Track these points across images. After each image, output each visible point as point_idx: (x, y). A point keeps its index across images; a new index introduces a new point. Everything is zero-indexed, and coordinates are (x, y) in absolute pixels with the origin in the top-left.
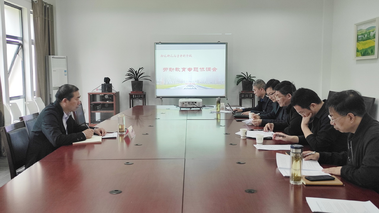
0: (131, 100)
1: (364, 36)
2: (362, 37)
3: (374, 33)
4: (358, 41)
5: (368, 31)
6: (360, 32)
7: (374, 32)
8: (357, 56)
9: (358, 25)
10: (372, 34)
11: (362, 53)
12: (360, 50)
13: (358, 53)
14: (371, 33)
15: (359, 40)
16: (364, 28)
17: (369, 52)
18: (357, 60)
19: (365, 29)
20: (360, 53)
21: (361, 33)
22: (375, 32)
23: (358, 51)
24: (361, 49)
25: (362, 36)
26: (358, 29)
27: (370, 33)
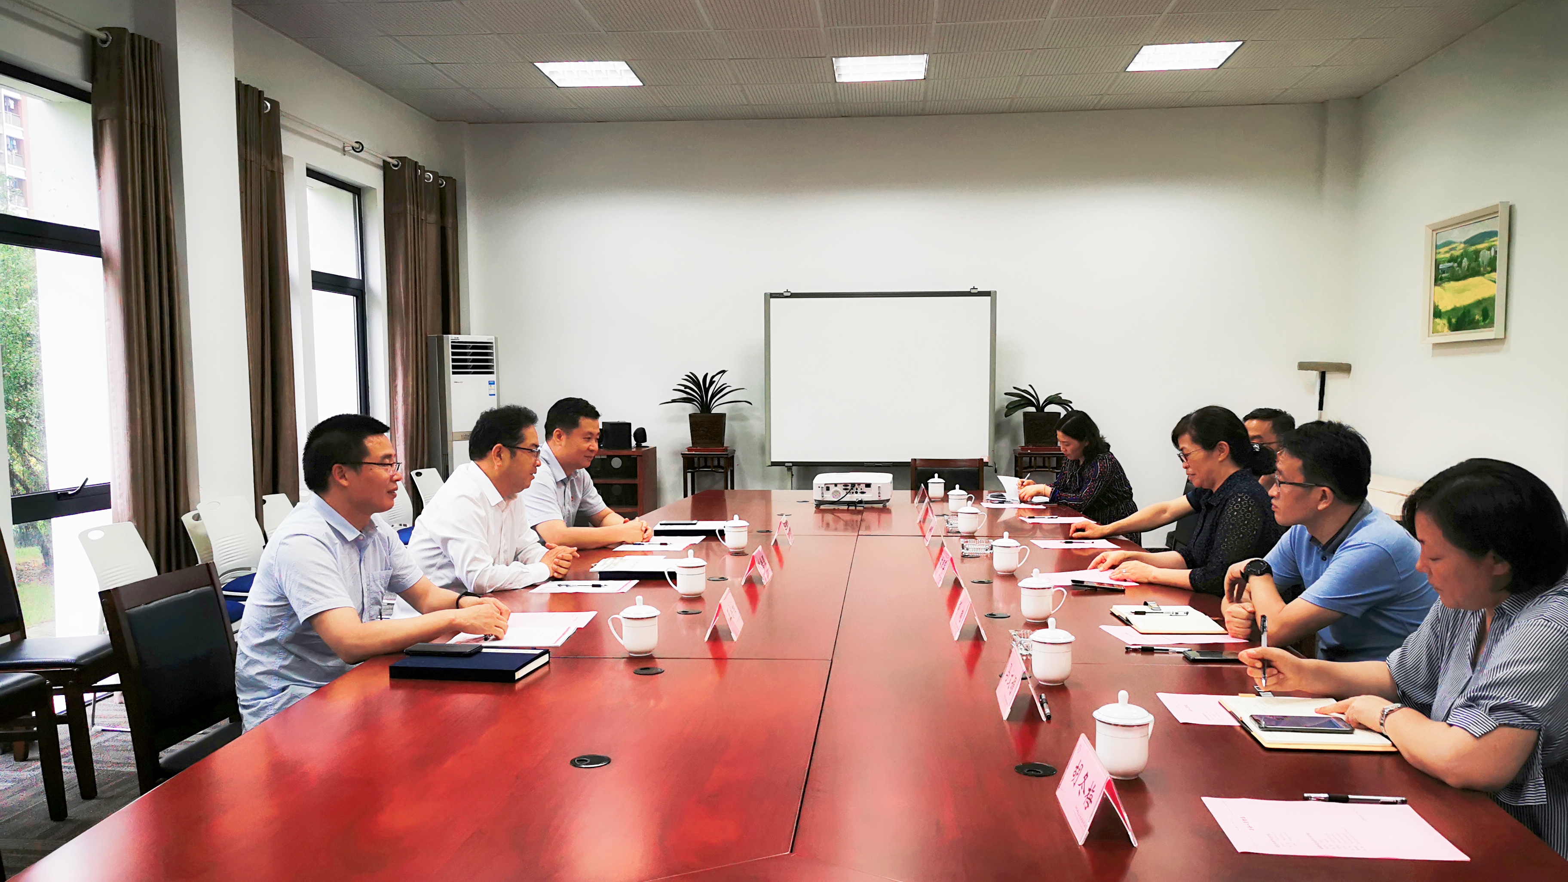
0: (689, 475)
1: (1460, 265)
2: (1452, 267)
3: (1493, 254)
4: (1439, 280)
5: (1473, 248)
6: (1446, 252)
7: (1493, 249)
8: (1435, 331)
9: (1436, 229)
10: (1485, 256)
11: (1454, 320)
12: (1447, 312)
13: (1438, 320)
14: (1481, 253)
15: (1441, 279)
16: (1458, 236)
17: (1477, 317)
18: (1433, 344)
19: (1463, 240)
20: (1445, 321)
21: (1448, 255)
22: (1496, 252)
23: (1437, 314)
24: (1449, 308)
25: (1451, 264)
26: (1438, 243)
27: (1477, 253)
